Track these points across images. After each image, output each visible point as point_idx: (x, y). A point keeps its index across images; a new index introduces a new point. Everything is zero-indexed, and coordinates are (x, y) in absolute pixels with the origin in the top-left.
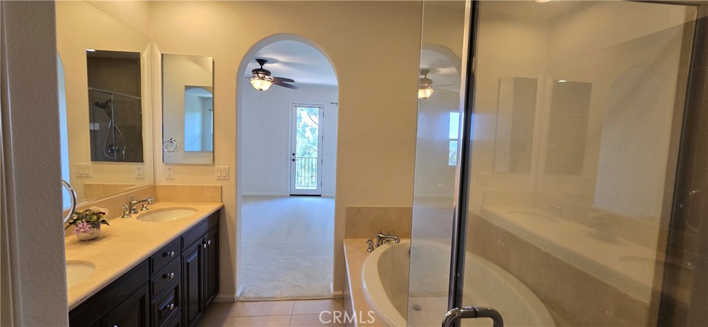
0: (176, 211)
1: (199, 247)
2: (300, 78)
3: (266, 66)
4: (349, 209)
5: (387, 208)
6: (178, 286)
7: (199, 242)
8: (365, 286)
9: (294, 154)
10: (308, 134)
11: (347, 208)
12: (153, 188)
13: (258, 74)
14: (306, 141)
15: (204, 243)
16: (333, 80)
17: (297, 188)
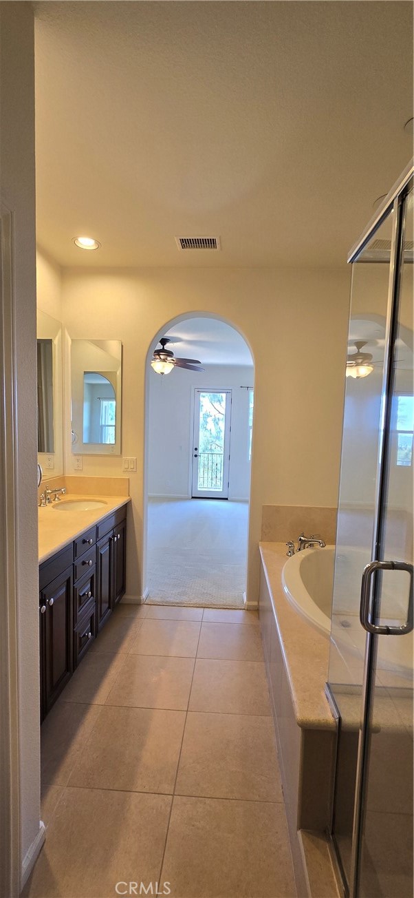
0: (85, 503)
1: (110, 540)
2: (206, 358)
3: (168, 346)
4: (266, 509)
5: (310, 508)
6: (93, 575)
7: (110, 535)
8: (286, 590)
9: (196, 449)
10: (211, 425)
11: (263, 507)
12: (63, 479)
13: (159, 355)
14: (208, 434)
15: (114, 536)
16: (247, 360)
17: (199, 489)
